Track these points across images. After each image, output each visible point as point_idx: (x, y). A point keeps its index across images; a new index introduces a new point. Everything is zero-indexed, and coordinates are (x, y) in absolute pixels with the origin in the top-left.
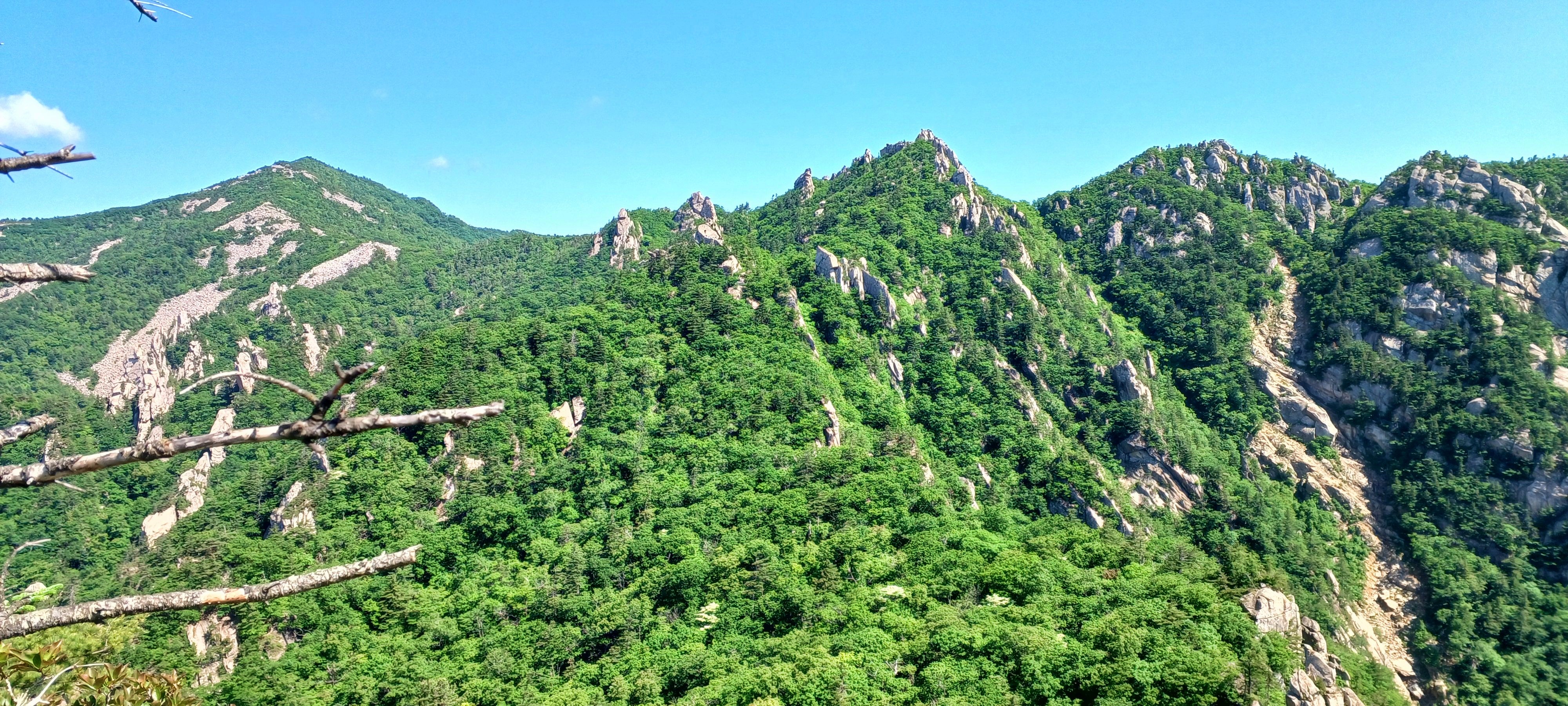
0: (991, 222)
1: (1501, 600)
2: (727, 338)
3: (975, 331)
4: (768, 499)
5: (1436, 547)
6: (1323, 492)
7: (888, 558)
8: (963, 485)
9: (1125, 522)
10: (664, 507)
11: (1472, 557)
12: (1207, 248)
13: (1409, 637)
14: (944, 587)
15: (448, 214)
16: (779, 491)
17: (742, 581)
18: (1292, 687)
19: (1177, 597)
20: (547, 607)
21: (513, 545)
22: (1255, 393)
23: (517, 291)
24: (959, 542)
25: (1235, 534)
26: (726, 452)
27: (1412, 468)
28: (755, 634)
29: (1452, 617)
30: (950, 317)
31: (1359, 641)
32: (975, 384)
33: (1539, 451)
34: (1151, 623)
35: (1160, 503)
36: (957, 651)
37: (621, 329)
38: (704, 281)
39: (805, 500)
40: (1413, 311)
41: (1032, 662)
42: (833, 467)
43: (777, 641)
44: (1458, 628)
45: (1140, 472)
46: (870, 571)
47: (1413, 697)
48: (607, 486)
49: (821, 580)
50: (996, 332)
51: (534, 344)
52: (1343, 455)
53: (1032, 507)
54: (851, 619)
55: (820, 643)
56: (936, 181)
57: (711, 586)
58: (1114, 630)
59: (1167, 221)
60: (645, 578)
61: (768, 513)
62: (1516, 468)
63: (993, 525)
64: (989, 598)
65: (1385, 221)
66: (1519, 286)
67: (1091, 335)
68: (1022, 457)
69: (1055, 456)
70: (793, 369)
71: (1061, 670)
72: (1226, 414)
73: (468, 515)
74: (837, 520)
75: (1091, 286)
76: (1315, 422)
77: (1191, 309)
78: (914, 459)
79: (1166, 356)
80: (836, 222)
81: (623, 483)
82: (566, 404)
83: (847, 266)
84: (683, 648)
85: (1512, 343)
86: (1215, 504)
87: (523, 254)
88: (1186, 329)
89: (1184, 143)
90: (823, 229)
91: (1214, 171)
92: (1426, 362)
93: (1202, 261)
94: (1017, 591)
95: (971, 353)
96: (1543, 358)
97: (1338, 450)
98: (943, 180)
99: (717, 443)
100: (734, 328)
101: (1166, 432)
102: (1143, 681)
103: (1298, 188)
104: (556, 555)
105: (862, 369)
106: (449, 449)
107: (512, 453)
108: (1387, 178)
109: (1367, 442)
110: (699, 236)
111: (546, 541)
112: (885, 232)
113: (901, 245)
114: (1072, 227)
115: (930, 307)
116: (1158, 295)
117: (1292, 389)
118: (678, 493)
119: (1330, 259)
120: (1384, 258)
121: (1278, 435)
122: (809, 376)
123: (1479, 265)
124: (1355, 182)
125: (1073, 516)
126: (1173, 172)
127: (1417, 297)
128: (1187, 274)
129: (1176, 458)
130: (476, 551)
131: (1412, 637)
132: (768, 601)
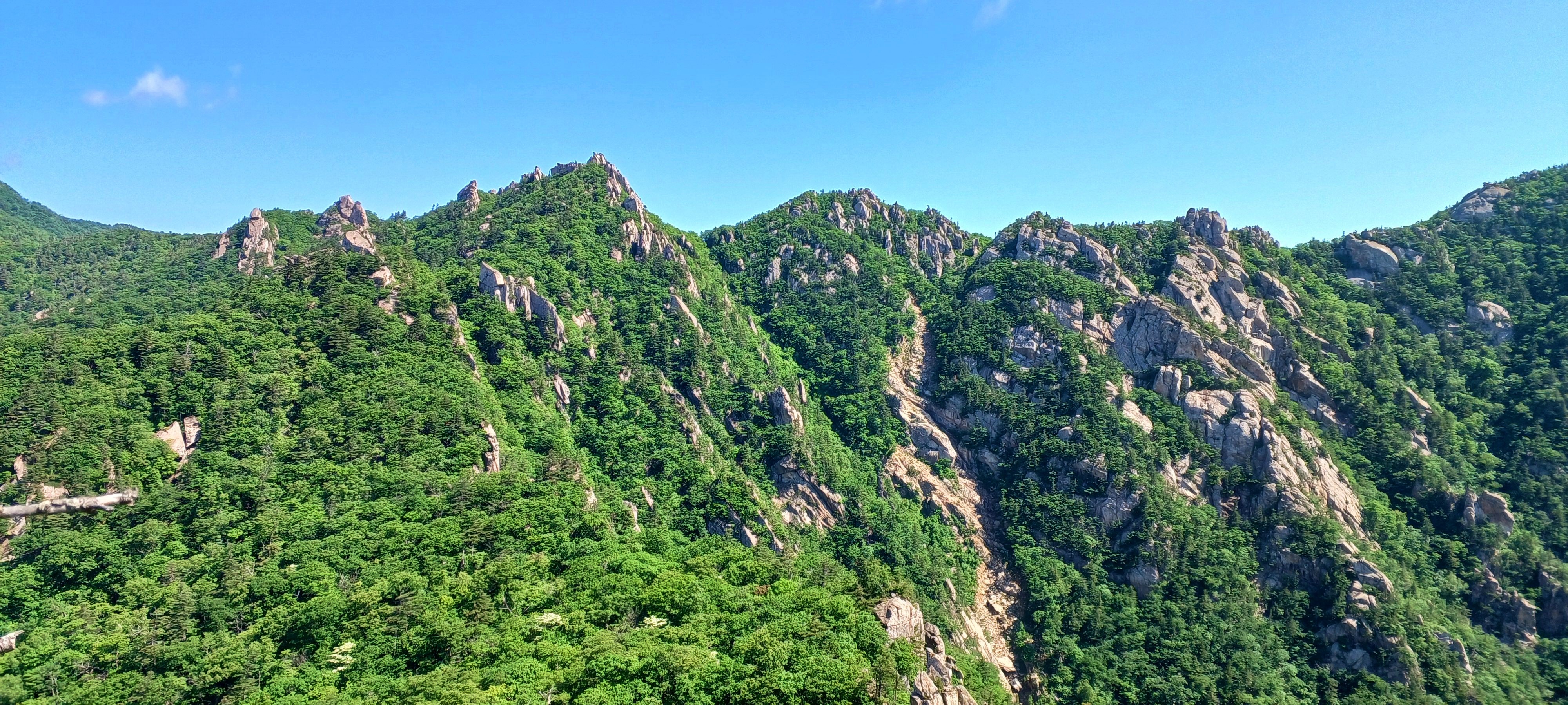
0: (661, 250)
1: (1082, 600)
2: (375, 354)
3: (643, 355)
4: (416, 528)
5: (1033, 556)
6: (944, 508)
7: (546, 585)
8: (626, 508)
9: (776, 540)
10: (294, 540)
11: (1061, 564)
12: (853, 286)
13: (1010, 636)
14: (603, 612)
15: (31, 200)
16: (430, 520)
17: (384, 617)
18: (916, 688)
19: (820, 609)
20: (144, 656)
21: (102, 586)
22: (890, 419)
23: (119, 294)
24: (620, 566)
25: (871, 549)
26: (371, 478)
27: (1015, 487)
28: (396, 673)
29: (1045, 618)
30: (620, 341)
31: (971, 642)
32: (641, 407)
33: (1111, 472)
34: (796, 636)
35: (808, 520)
36: (612, 675)
37: (247, 341)
38: (351, 292)
39: (458, 528)
40: (1018, 350)
41: (686, 681)
42: (491, 494)
43: (421, 678)
44: (1049, 627)
45: (791, 492)
46: (527, 599)
47: (1014, 690)
48: (224, 517)
49: (473, 612)
50: (663, 357)
51: (137, 355)
52: (960, 475)
53: (692, 529)
54: (504, 650)
55: (469, 678)
56: (607, 205)
57: (347, 624)
58: (763, 644)
59: (820, 260)
60: (268, 618)
61: (416, 544)
62: (1095, 487)
63: (654, 547)
64: (646, 620)
65: (998, 271)
66: (1100, 332)
67: (751, 363)
68: (684, 480)
69: (715, 478)
70: (451, 390)
71: (714, 686)
72: (866, 438)
73: (43, 552)
74: (493, 548)
75: (752, 317)
76: (939, 447)
77: (839, 342)
78: (578, 482)
79: (817, 384)
80: (502, 238)
81: (245, 514)
82: (176, 424)
83: (514, 284)
84: (311, 693)
85: (1093, 379)
86: (855, 521)
87: (129, 252)
88: (834, 360)
89: (836, 189)
90: (488, 244)
91: (860, 217)
92: (1027, 394)
93: (849, 298)
94: (675, 612)
95: (639, 377)
96: (1115, 393)
97: (957, 471)
98: (615, 205)
99: (360, 469)
100: (384, 345)
101: (815, 454)
102: (787, 691)
103: (929, 238)
104: (157, 597)
105: (526, 391)
106: (20, 475)
107: (105, 480)
108: (1000, 233)
109: (981, 465)
110: (347, 243)
111: (145, 580)
112: (554, 252)
113: (571, 267)
114: (736, 260)
115: (600, 330)
116: (810, 327)
117: (920, 416)
118: (311, 524)
119: (953, 302)
120: (996, 302)
121: (908, 458)
122: (468, 398)
123: (1070, 312)
124: (975, 235)
125: (730, 536)
126: (826, 216)
127: (1021, 337)
128: (836, 309)
129: (823, 479)
130: (52, 594)
131: (1013, 637)
132: (413, 638)
